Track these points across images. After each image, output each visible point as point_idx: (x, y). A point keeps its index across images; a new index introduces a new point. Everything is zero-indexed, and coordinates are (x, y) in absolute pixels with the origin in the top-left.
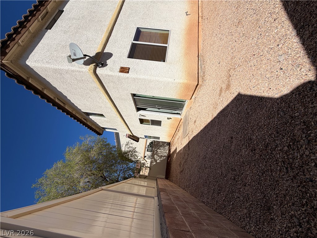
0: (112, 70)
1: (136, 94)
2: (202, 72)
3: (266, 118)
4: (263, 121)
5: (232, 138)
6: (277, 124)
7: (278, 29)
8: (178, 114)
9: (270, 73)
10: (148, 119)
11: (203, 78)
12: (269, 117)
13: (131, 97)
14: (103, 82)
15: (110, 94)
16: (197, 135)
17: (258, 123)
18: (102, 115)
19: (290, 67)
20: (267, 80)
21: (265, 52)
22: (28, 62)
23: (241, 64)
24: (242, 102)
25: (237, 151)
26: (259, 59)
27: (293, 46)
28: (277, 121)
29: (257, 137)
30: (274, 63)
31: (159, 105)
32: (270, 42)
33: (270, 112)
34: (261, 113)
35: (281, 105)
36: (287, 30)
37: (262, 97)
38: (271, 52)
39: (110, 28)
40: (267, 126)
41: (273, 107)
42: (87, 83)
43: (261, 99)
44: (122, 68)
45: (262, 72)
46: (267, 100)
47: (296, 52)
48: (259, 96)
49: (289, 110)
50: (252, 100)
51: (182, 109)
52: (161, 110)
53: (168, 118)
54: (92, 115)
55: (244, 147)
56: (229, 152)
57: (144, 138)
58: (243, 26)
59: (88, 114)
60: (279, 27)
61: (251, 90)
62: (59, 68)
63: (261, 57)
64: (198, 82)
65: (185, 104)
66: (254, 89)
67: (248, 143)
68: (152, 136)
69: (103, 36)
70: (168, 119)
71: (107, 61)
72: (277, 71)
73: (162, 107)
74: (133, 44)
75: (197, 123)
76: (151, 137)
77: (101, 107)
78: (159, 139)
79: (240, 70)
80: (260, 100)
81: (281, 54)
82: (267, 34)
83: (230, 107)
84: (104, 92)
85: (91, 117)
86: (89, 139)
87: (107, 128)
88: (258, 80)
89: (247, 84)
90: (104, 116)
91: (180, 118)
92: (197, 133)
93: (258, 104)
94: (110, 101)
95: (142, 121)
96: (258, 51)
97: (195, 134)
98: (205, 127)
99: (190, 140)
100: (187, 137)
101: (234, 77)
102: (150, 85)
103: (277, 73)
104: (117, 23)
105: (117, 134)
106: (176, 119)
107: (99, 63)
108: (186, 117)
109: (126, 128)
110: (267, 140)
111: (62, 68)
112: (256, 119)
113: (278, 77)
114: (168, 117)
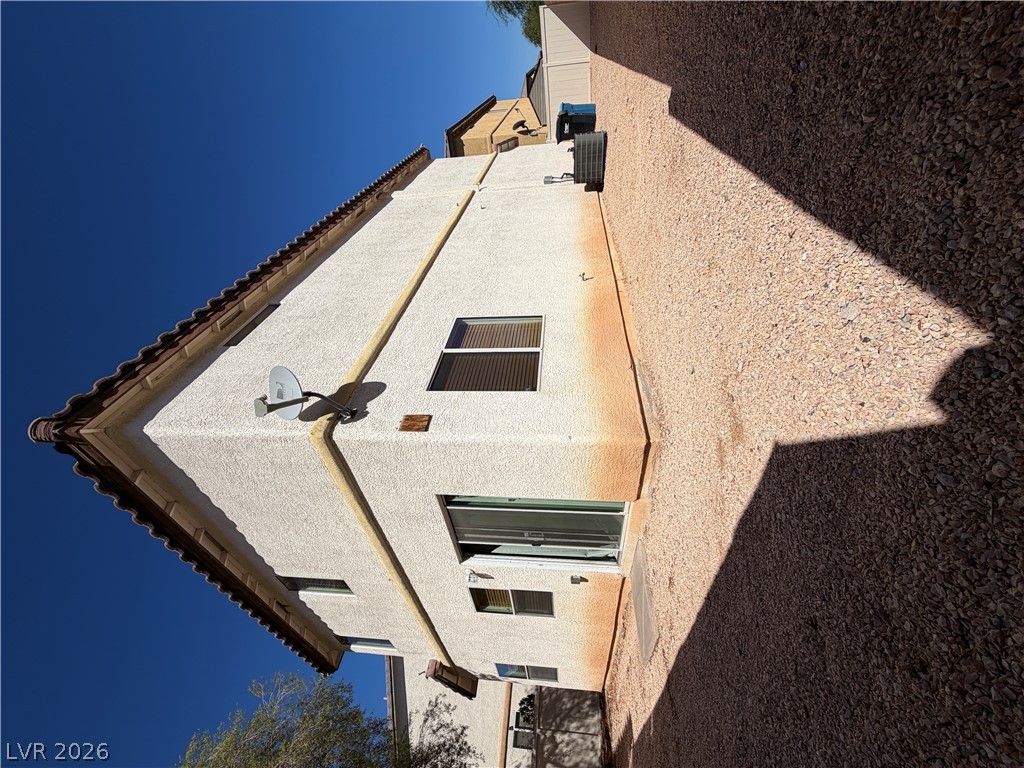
0: (379, 426)
1: (454, 497)
2: (654, 406)
3: (897, 511)
4: (893, 526)
5: (815, 626)
6: (946, 524)
7: (809, 252)
8: (607, 558)
9: (840, 360)
10: (504, 588)
11: (661, 425)
12: (906, 502)
13: (437, 508)
14: (350, 466)
15: (370, 503)
16: (689, 638)
17: (882, 539)
18: (341, 585)
19: (888, 328)
20: (840, 380)
21: (800, 309)
22: (149, 430)
23: (751, 358)
24: (795, 470)
25: (857, 687)
26: (791, 331)
27: (866, 276)
28: (943, 514)
29: (900, 598)
30: (837, 331)
31: (535, 531)
32: (801, 285)
33: (903, 485)
34: (873, 495)
35: (922, 448)
36: (830, 247)
37: (850, 438)
38: (815, 307)
39: (386, 327)
40: (918, 543)
41: (900, 462)
42: (304, 474)
43: (851, 445)
44: (409, 418)
45: (816, 364)
46: (871, 445)
47: (880, 287)
48: (840, 436)
49: (960, 460)
50: (825, 455)
51: (618, 540)
52: (545, 549)
53: (572, 578)
54: (308, 586)
55: (875, 660)
56: (826, 696)
57: (497, 676)
58: (722, 270)
59: (296, 584)
60: (808, 246)
61: (807, 426)
62: (230, 436)
63: (795, 325)
64: (648, 438)
65: (623, 516)
66: (813, 417)
67: (884, 638)
68: (524, 664)
69: (365, 346)
70: (575, 581)
71: (368, 404)
72: (857, 350)
73: (546, 536)
74: (444, 356)
75: (679, 582)
76: (521, 668)
77: (339, 553)
78: (555, 678)
79: (753, 374)
80: (851, 450)
81: (844, 304)
82: (786, 270)
83: (766, 496)
84: (351, 496)
85: (303, 595)
86: (283, 693)
87: (356, 640)
88: (813, 388)
89: (789, 408)
90: (348, 588)
91: (617, 577)
92: (687, 631)
93: (848, 464)
94: (370, 528)
95: (482, 599)
96: (780, 312)
97: (682, 635)
98: (708, 598)
99: (670, 666)
100: (658, 658)
101: (744, 399)
102: (494, 462)
103: (858, 354)
104: (405, 314)
105: (397, 664)
106: (604, 580)
107: (345, 411)
108: (638, 568)
109: (425, 633)
110: (950, 606)
111: (238, 434)
112: (868, 522)
113: (869, 365)
114: (574, 574)
